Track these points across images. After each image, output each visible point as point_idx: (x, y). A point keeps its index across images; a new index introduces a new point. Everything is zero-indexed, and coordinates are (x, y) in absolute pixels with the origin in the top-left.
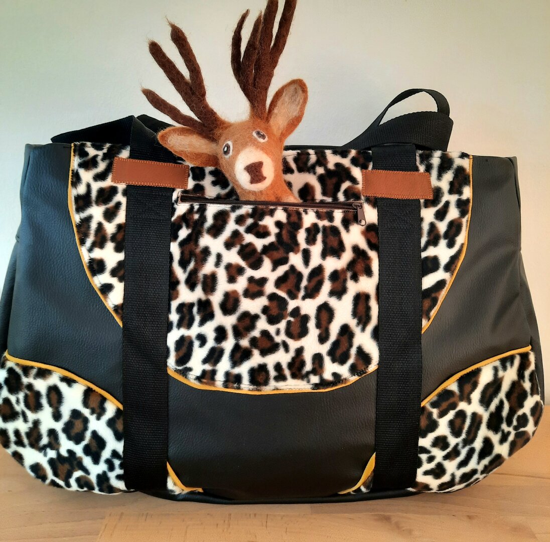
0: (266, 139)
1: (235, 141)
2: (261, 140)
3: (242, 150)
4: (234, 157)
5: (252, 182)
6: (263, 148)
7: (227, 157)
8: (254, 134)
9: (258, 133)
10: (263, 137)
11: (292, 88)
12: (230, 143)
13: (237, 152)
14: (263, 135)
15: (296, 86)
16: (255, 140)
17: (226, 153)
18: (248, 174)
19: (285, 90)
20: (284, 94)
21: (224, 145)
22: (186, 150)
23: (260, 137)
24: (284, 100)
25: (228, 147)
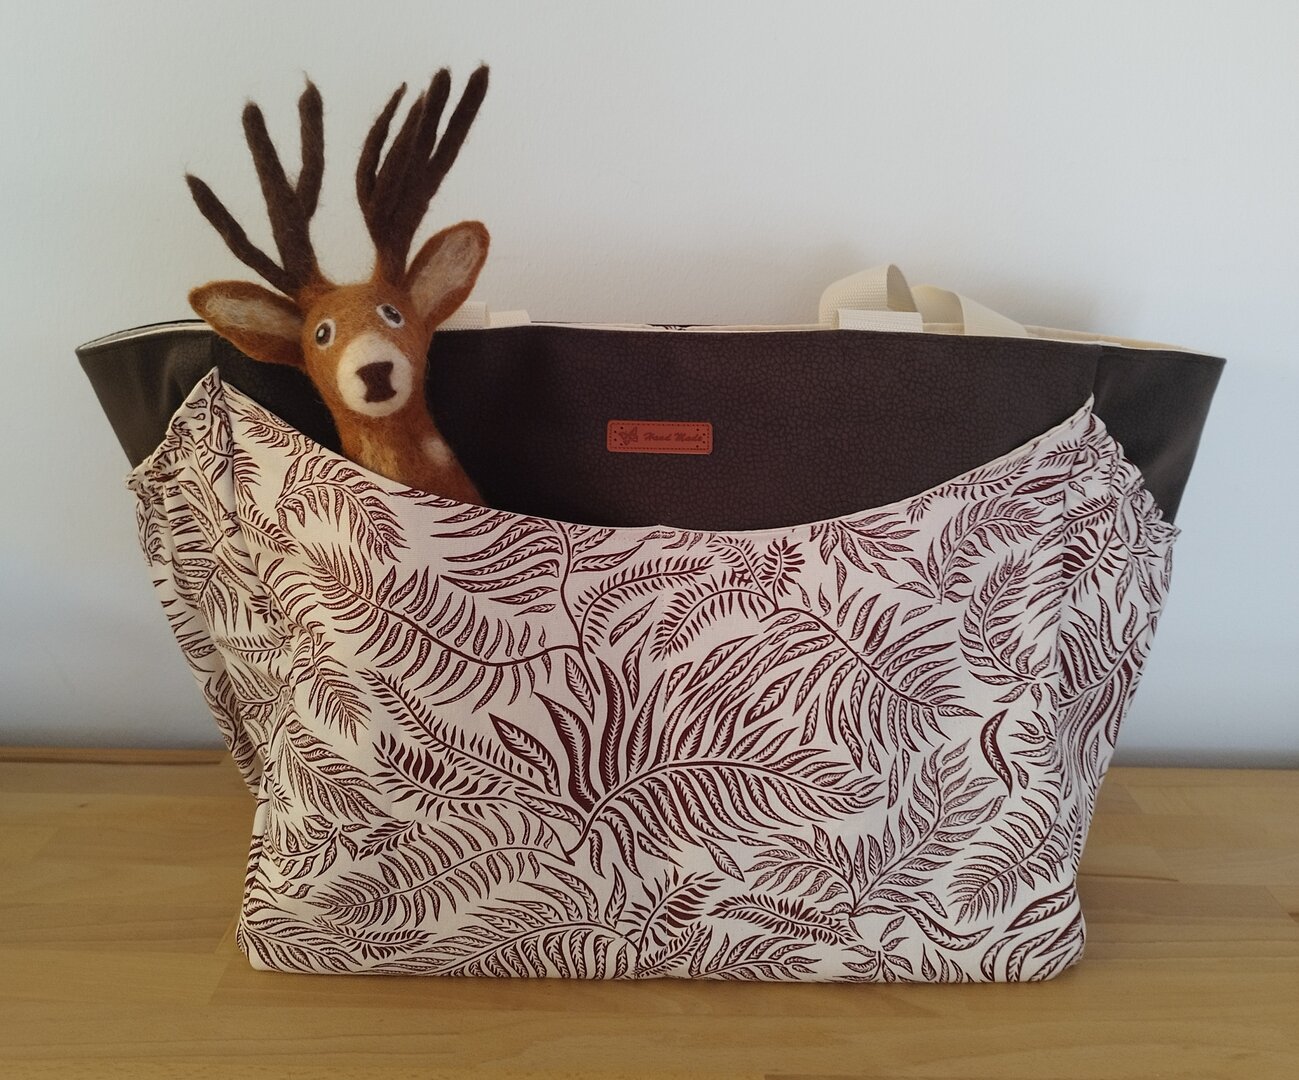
0: (402, 322)
1: (342, 320)
2: (392, 324)
3: (353, 337)
4: (338, 350)
5: (369, 398)
6: (394, 338)
7: (322, 348)
8: (380, 311)
9: (387, 310)
10: (396, 318)
11: (462, 235)
12: (330, 322)
13: (345, 341)
14: (397, 314)
15: (470, 233)
16: (382, 322)
17: (322, 340)
18: (362, 383)
19: (446, 238)
20: (444, 245)
21: (319, 325)
22: (240, 326)
23: (390, 318)
24: (443, 254)
25: (327, 330)
